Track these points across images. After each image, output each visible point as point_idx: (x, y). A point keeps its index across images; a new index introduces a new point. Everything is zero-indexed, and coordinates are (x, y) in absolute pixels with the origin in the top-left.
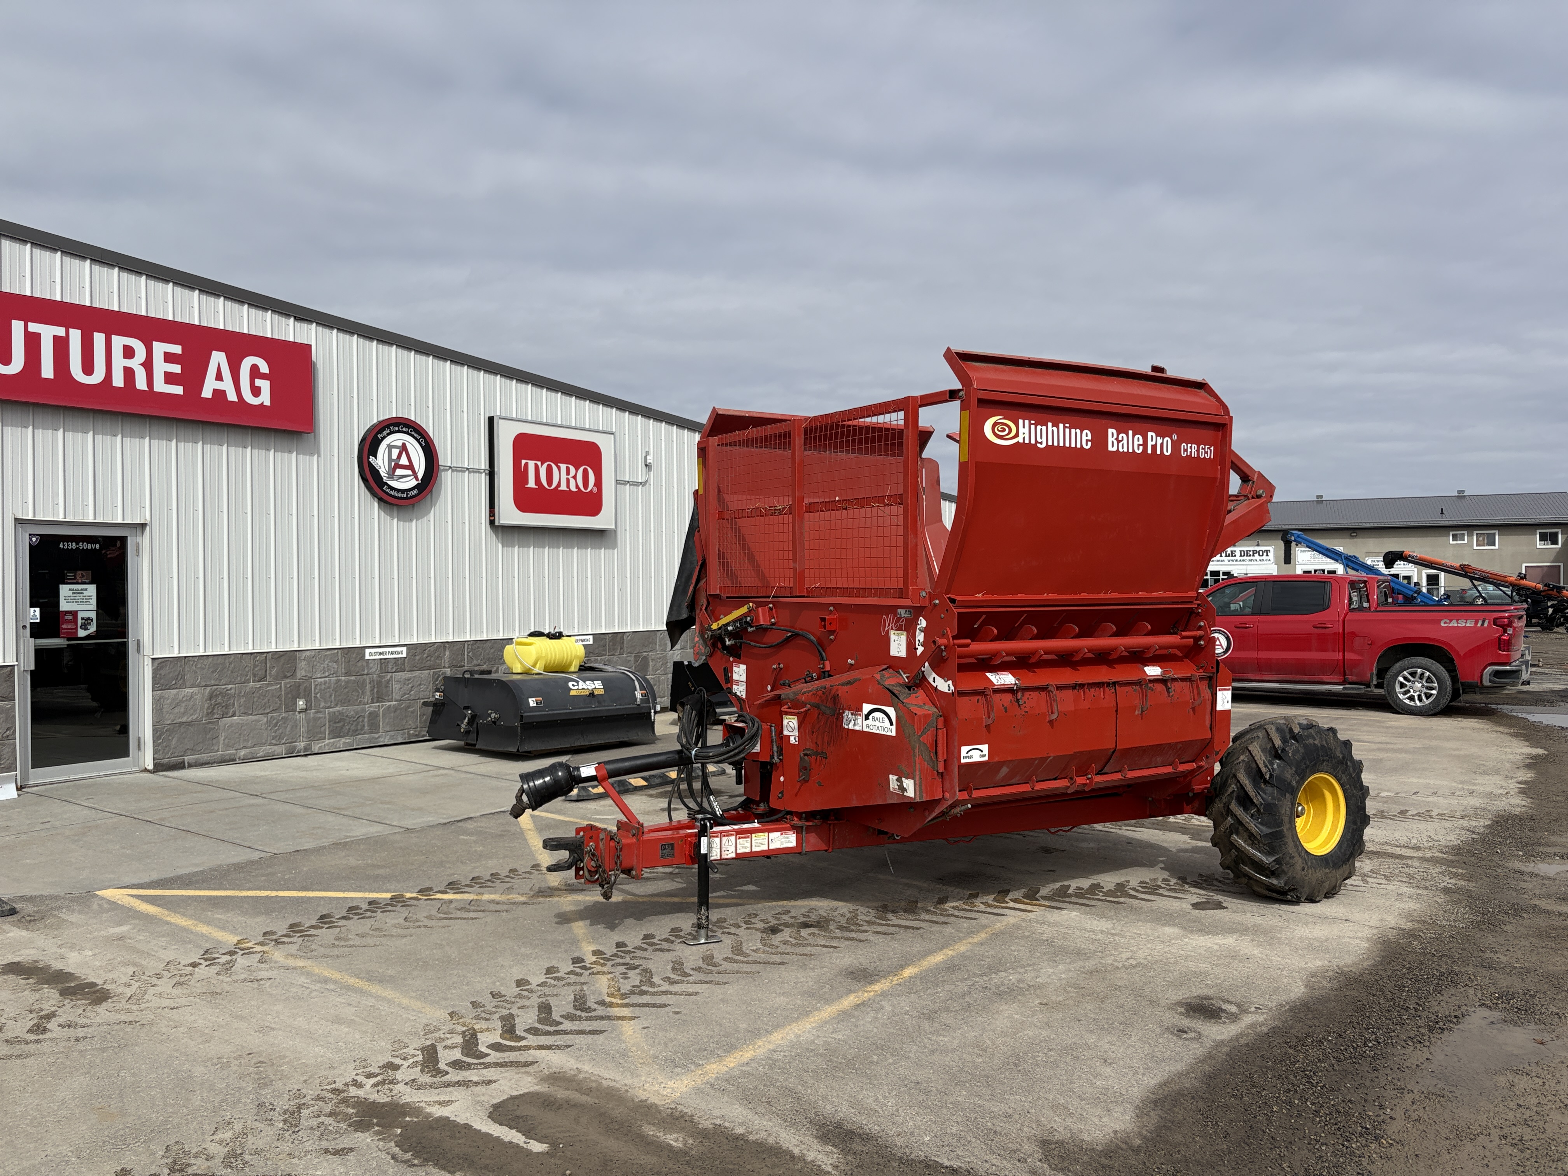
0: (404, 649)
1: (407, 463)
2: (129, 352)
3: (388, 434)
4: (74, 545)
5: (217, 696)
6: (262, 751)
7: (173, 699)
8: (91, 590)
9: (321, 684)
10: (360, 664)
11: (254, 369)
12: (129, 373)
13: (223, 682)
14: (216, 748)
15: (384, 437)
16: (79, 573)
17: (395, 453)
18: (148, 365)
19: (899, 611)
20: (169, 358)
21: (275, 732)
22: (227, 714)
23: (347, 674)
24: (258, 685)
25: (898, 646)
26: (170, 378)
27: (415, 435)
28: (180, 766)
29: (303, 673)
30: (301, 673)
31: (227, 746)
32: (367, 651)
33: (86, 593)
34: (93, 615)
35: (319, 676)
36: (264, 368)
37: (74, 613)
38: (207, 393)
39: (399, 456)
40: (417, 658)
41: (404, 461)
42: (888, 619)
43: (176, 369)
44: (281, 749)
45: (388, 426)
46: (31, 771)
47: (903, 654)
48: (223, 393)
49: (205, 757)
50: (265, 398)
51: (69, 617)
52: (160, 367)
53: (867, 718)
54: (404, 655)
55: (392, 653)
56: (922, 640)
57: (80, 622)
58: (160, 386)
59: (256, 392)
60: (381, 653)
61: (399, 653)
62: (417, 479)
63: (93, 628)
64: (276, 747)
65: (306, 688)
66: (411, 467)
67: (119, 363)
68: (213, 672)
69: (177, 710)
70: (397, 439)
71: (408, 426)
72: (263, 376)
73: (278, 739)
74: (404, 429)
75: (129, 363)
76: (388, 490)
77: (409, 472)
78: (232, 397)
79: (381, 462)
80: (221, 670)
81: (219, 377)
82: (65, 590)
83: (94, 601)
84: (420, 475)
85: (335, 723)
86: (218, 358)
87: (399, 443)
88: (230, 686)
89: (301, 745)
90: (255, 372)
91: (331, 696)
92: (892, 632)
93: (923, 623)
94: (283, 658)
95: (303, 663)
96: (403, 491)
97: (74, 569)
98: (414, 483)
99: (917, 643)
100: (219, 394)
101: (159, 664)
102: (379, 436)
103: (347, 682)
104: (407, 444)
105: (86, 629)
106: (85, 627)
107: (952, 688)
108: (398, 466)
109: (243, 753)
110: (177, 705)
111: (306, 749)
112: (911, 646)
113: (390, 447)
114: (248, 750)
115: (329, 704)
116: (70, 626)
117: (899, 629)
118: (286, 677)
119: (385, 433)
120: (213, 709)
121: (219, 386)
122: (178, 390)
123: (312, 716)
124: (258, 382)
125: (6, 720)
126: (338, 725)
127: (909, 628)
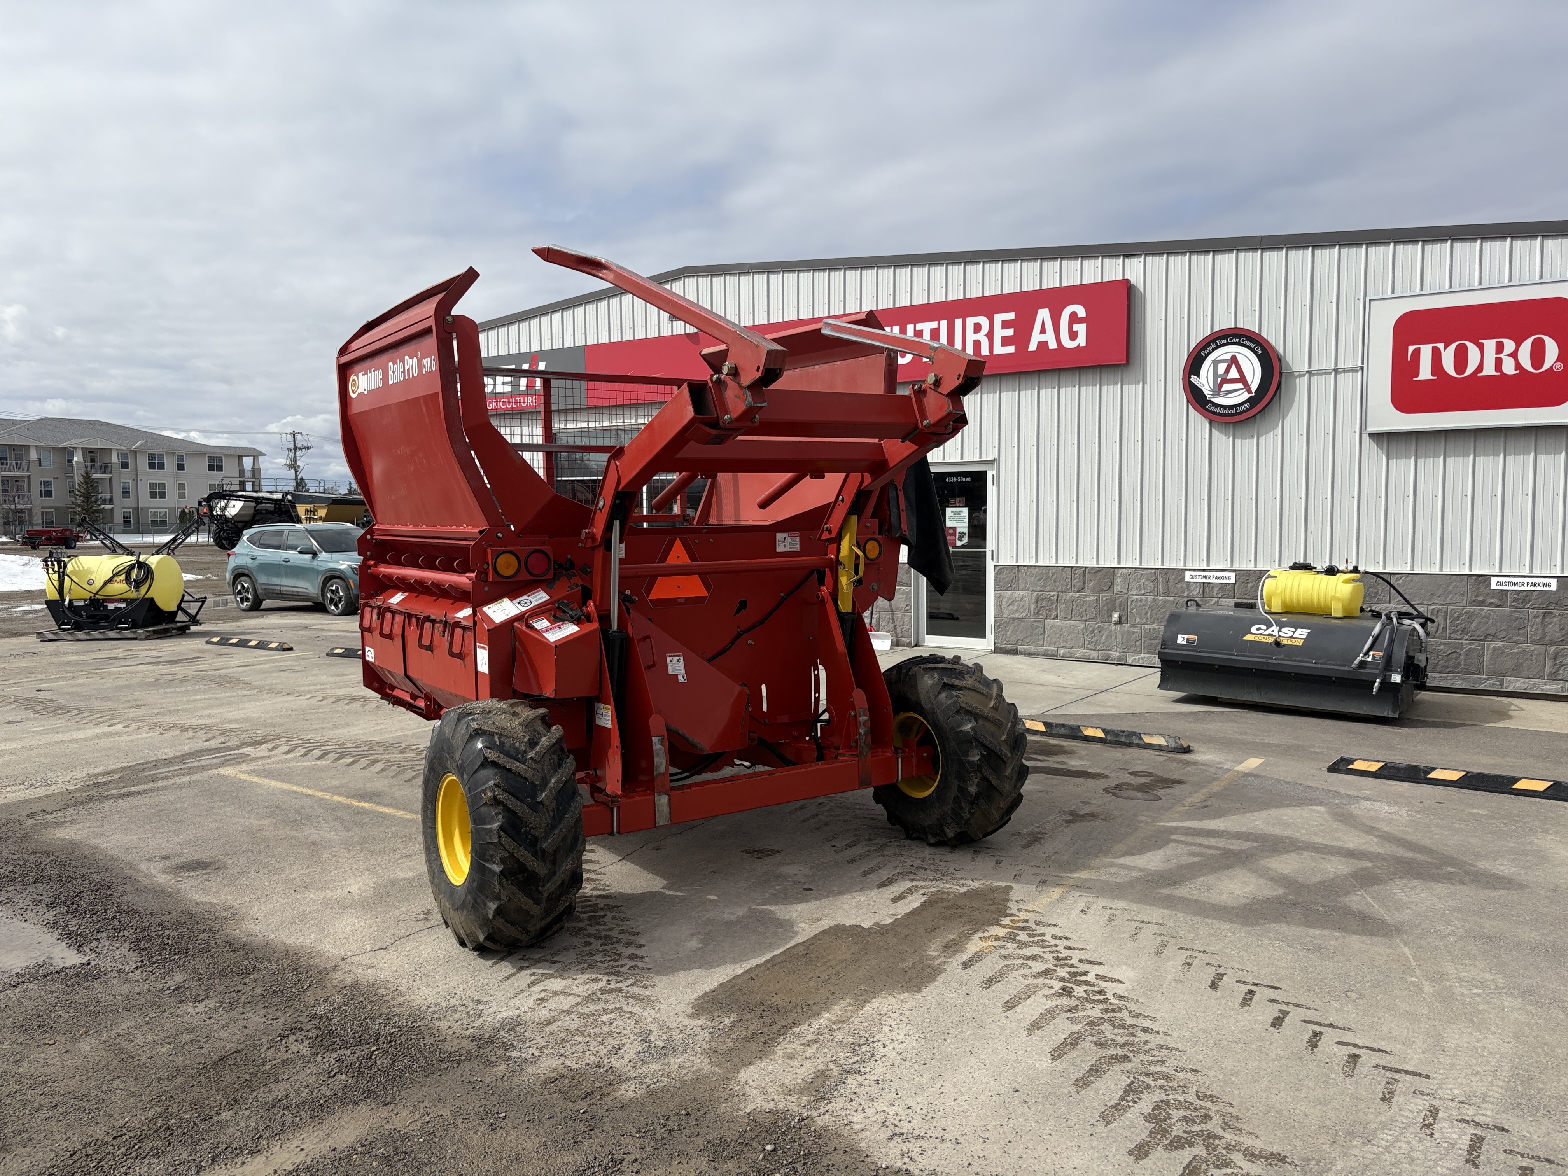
0: (1233, 575)
1: (1238, 376)
2: (977, 328)
3: (1214, 350)
4: (955, 479)
5: (1042, 600)
6: (1080, 653)
7: (1009, 599)
8: (965, 511)
9: (1137, 601)
10: (1179, 585)
11: (1073, 315)
12: (977, 344)
13: (1048, 589)
14: (1041, 643)
15: (1210, 353)
16: (958, 499)
17: (1222, 368)
18: (990, 335)
20: (1005, 325)
21: (1092, 638)
22: (1050, 615)
23: (1166, 593)
24: (1077, 595)
26: (1005, 341)
27: (1248, 343)
28: (1015, 652)
29: (1119, 589)
30: (1117, 588)
31: (1050, 644)
32: (1188, 574)
33: (962, 514)
34: (966, 530)
35: (1135, 593)
36: (1081, 312)
37: (954, 529)
38: (1033, 347)
39: (1227, 371)
40: (1250, 585)
41: (1234, 374)
43: (1010, 332)
44: (1094, 654)
45: (1214, 341)
46: (927, 637)
48: (1046, 343)
49: (1032, 649)
50: (1081, 341)
51: (951, 531)
52: (1000, 333)
54: (1233, 581)
55: (1217, 578)
57: (958, 535)
58: (999, 350)
59: (1073, 335)
60: (1204, 577)
61: (1226, 578)
62: (1249, 391)
63: (965, 540)
64: (1092, 652)
65: (1121, 602)
66: (1242, 379)
67: (971, 337)
68: (1039, 580)
69: (1011, 607)
70: (1225, 352)
71: (1239, 336)
72: (1081, 321)
73: (1095, 646)
74: (1234, 340)
75: (978, 336)
76: (1213, 409)
77: (1240, 386)
78: (1053, 345)
79: (1205, 380)
80: (1046, 579)
81: (1043, 331)
82: (949, 511)
83: (966, 520)
84: (1254, 388)
85: (1150, 639)
86: (1044, 314)
87: (1228, 356)
88: (1052, 594)
89: (1115, 654)
90: (1074, 319)
91: (1146, 613)
94: (1100, 573)
95: (1119, 580)
96: (1230, 407)
97: (954, 496)
98: (1246, 396)
100: (1043, 345)
101: (1000, 570)
102: (1203, 353)
103: (1165, 602)
104: (1238, 356)
105: (961, 541)
106: (960, 539)
108: (1225, 381)
109: (1062, 651)
110: (1012, 603)
111: (1119, 659)
113: (1216, 363)
114: (1067, 650)
115: (1144, 621)
116: (952, 538)
118: (1102, 591)
119: (1210, 349)
120: (1039, 611)
121: (1043, 338)
122: (1011, 349)
123: (1126, 629)
124: (1076, 327)
125: (906, 600)
126: (1153, 642)
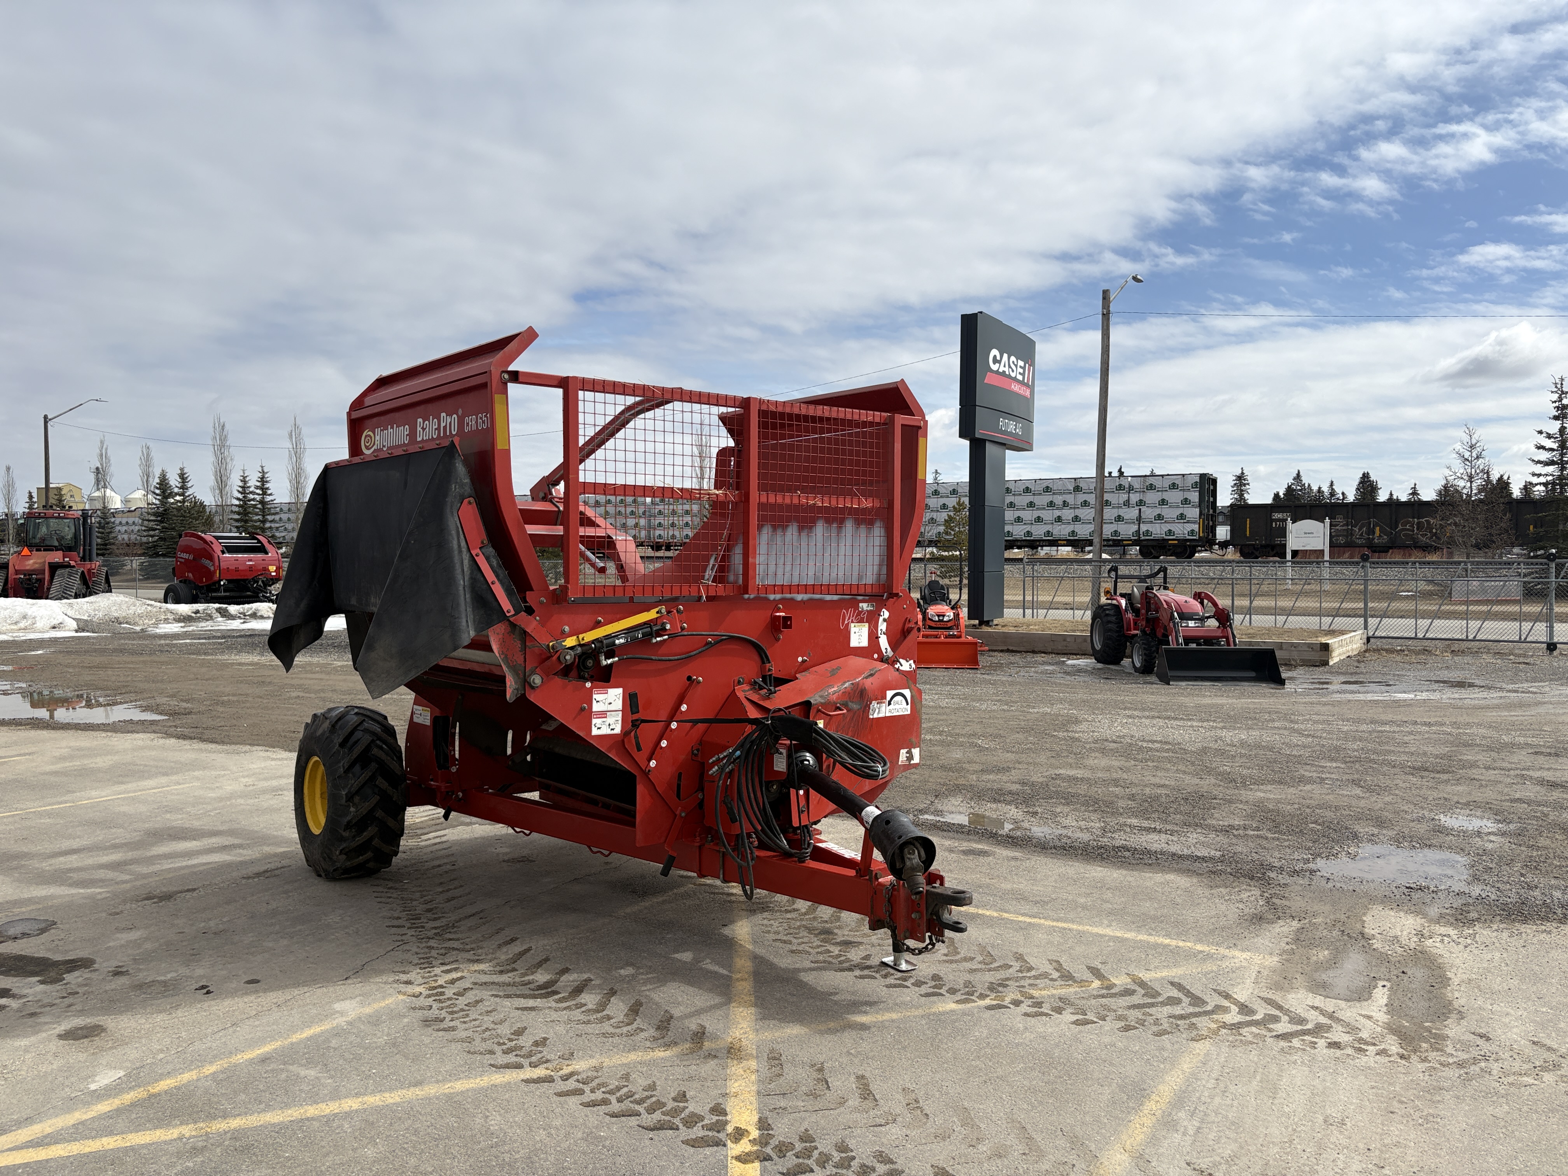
19: (861, 605)
25: (859, 636)
42: (848, 614)
47: (864, 643)
53: (889, 704)
56: (884, 629)
92: (852, 625)
93: (886, 614)
99: (879, 632)
107: (913, 666)
112: (873, 637)
117: (861, 621)
127: (872, 619)
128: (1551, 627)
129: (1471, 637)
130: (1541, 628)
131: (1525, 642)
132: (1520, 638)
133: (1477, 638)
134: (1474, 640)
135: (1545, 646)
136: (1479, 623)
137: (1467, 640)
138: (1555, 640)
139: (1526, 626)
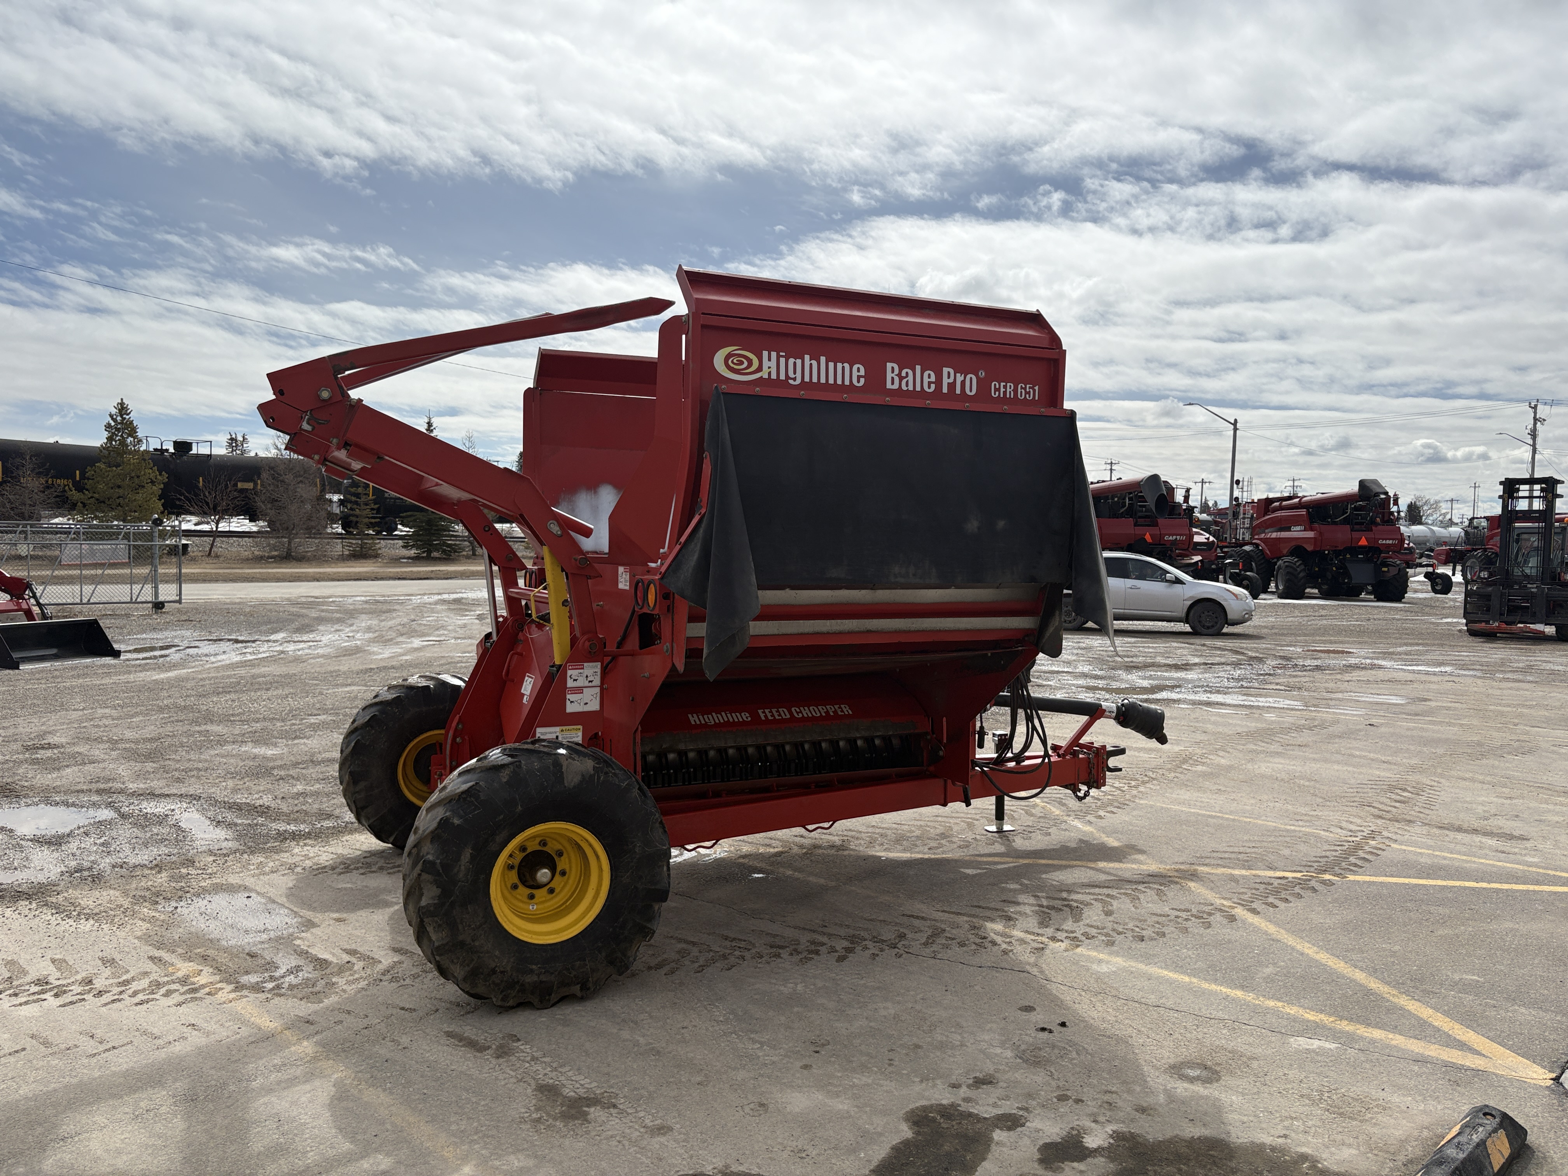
128: (156, 588)
129: (85, 600)
130: (148, 588)
131: (136, 602)
132: (131, 599)
133: (91, 601)
134: (88, 603)
135: (150, 605)
136: (92, 587)
137: (81, 603)
138: (161, 598)
139: (136, 588)
